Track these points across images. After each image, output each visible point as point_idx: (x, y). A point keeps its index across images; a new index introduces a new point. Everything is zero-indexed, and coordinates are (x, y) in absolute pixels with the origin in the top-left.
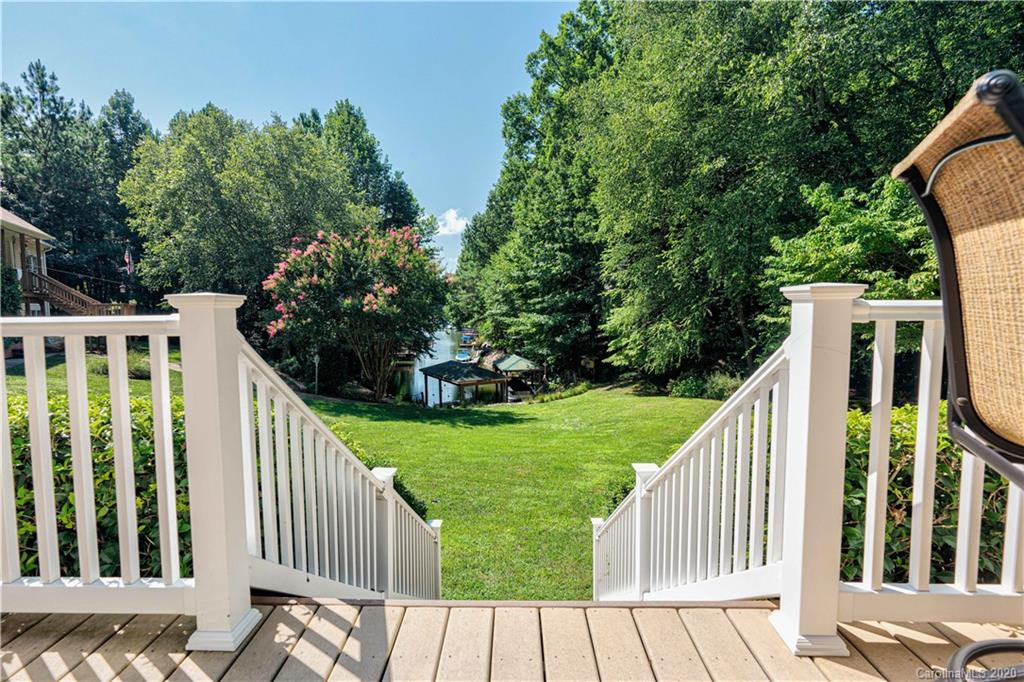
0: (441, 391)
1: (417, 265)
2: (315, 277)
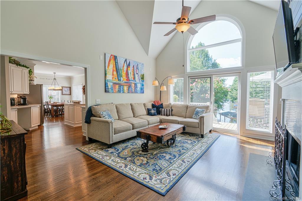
0: (225, 119)
1: (220, 87)
2: (195, 90)
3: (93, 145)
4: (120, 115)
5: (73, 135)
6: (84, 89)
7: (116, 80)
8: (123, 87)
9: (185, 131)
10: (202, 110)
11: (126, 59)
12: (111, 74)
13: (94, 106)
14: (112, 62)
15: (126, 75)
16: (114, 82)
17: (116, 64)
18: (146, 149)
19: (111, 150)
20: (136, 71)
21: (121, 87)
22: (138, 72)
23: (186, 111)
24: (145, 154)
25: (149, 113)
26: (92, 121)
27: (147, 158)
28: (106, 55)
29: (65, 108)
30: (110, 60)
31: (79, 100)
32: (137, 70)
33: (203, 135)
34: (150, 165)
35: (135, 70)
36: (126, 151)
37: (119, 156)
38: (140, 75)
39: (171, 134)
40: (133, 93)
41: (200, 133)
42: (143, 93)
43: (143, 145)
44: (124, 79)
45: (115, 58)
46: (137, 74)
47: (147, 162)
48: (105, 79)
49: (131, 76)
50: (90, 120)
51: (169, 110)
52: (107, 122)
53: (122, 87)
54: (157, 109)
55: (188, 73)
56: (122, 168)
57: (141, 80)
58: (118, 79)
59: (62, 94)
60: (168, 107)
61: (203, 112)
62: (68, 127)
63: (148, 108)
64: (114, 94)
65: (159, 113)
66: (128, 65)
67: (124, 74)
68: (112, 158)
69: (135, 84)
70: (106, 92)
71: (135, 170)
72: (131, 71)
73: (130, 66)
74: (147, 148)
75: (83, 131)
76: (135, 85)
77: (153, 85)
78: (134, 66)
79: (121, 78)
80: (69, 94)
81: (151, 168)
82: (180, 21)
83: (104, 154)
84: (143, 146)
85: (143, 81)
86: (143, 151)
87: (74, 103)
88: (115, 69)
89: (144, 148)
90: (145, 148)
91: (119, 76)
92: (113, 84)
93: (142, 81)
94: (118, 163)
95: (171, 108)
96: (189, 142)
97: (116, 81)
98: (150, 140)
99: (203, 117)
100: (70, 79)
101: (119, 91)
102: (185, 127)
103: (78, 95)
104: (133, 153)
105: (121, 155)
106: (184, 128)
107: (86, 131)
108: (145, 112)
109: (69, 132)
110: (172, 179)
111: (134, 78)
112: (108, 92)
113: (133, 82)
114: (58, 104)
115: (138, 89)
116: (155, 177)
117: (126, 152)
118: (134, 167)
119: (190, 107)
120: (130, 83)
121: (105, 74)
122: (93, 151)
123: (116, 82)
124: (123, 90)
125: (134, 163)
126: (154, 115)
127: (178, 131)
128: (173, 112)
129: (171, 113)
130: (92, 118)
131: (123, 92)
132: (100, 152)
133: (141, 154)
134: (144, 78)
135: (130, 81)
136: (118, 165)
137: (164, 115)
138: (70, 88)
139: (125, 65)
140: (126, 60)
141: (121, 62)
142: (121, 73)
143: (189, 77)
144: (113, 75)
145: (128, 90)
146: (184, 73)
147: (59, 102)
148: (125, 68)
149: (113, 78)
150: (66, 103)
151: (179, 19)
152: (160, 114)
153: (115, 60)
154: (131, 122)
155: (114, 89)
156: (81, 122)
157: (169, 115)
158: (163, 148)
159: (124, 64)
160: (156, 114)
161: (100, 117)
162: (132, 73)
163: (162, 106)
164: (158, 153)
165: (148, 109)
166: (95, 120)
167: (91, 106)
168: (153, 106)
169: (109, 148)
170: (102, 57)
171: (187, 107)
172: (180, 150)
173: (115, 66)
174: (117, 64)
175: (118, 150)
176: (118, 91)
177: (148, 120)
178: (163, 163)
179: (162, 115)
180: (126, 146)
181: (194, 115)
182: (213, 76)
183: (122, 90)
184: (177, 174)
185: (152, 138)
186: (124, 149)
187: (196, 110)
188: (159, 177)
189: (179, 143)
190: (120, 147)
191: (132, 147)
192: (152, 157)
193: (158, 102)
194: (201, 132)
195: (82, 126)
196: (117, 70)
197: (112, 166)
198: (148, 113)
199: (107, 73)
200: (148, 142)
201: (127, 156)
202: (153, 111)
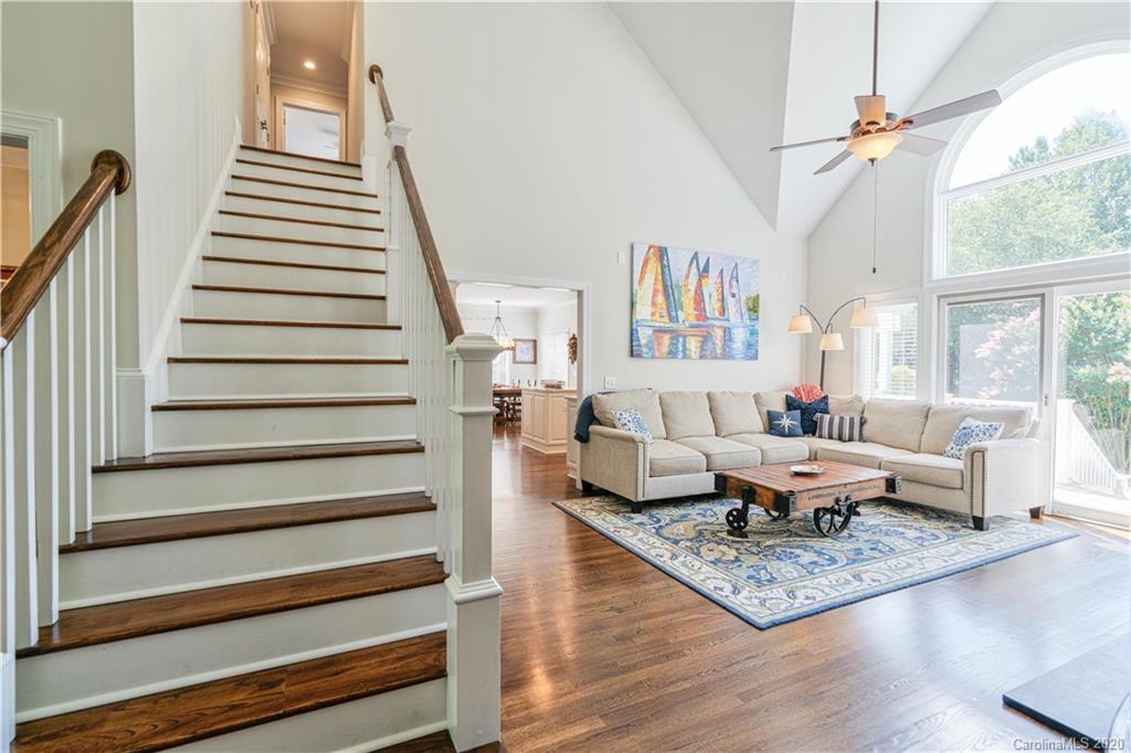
3: (595, 502)
4: (671, 424)
5: (541, 474)
6: (574, 347)
7: (663, 320)
8: (685, 341)
9: (894, 492)
10: (987, 424)
11: (696, 253)
12: (650, 303)
13: (599, 396)
14: (654, 266)
15: (695, 302)
16: (658, 325)
17: (663, 273)
18: (740, 528)
19: (638, 518)
20: (731, 286)
21: (678, 341)
22: (735, 291)
23: (920, 427)
24: (733, 542)
25: (772, 426)
26: (591, 436)
27: (737, 549)
28: (635, 251)
29: (525, 399)
30: (646, 263)
31: (559, 379)
32: (734, 283)
33: (982, 519)
34: (744, 565)
35: (726, 286)
36: (681, 526)
37: (658, 533)
38: (743, 299)
39: (829, 495)
40: (716, 358)
41: (969, 512)
42: (755, 357)
43: (732, 515)
44: (687, 314)
45: (662, 253)
46: (734, 296)
47: (737, 559)
48: (631, 319)
49: (712, 306)
50: (588, 433)
51: (852, 420)
52: (632, 440)
53: (681, 340)
54: (802, 414)
55: (939, 281)
56: (662, 559)
57: (746, 317)
58: (669, 315)
59: (515, 362)
60: (849, 409)
61: (988, 433)
62: (530, 453)
63: (772, 409)
64: (654, 362)
65: (810, 428)
66: (704, 271)
67: (688, 300)
68: (641, 535)
69: (727, 331)
70: (632, 355)
71: (696, 568)
72: (713, 289)
73: (708, 272)
74: (742, 524)
75: (569, 463)
76: (725, 331)
77: (790, 330)
78: (722, 271)
79: (679, 312)
80: (532, 360)
81: (743, 573)
82: (860, 130)
83: (621, 524)
84: (731, 518)
85: (757, 319)
86: (729, 533)
87: (547, 386)
88: (660, 287)
89: (735, 524)
90: (737, 523)
91: (672, 305)
92: (655, 331)
93: (750, 319)
94: (655, 547)
95: (863, 412)
96: (911, 534)
97: (665, 323)
98: (754, 502)
99: (982, 452)
100: (535, 315)
101: (672, 354)
102: (894, 480)
103: (556, 364)
104: (700, 533)
105: (665, 532)
106: (891, 484)
107: (577, 466)
108: (759, 423)
109: (532, 465)
110: (796, 605)
111: (723, 311)
112: (639, 356)
113: (717, 323)
114: (503, 388)
115: (735, 346)
116: (750, 592)
117: (680, 528)
118: (695, 562)
119: (937, 413)
120: (707, 326)
121: (632, 305)
122: (594, 513)
123: (662, 325)
124: (685, 349)
125: (698, 554)
126: (791, 434)
127: (861, 489)
128: (866, 427)
129: (857, 430)
130: (593, 428)
131: (684, 357)
132: (610, 517)
133: (723, 539)
134: (760, 309)
135: (710, 322)
136: (654, 552)
137: (830, 437)
138: (535, 341)
139: (694, 269)
140: (696, 256)
141: (679, 263)
142: (679, 298)
143: (939, 298)
144: (654, 304)
145: (702, 349)
146: (921, 285)
147: (507, 384)
148: (693, 279)
149: (653, 314)
150: (524, 385)
151: (857, 124)
152: (814, 434)
153: (661, 259)
154: (702, 449)
155: (656, 347)
156: (564, 441)
157: (851, 439)
158: (800, 536)
159: (689, 271)
160: (800, 431)
161: (614, 427)
162: (715, 296)
163: (827, 404)
164: (779, 545)
165: (768, 412)
166: (601, 434)
167: (590, 394)
168: (791, 404)
169: (633, 512)
170: (624, 258)
171: (927, 413)
172: (860, 549)
173: (660, 277)
174: (666, 270)
175: (659, 521)
176: (670, 352)
177: (764, 448)
178: (785, 569)
179: (820, 437)
180: (685, 516)
181: (952, 444)
182: (1055, 288)
183: (681, 349)
184: (818, 599)
185: (760, 496)
186: (677, 521)
187: (963, 425)
188: (762, 595)
189: (867, 531)
190: (666, 514)
191: (700, 519)
192: (754, 550)
193: (809, 392)
194: (972, 510)
195: (565, 454)
196: (668, 289)
197: (638, 551)
198: (771, 428)
199: (637, 299)
200: (746, 508)
201: (682, 537)
202: (786, 422)
